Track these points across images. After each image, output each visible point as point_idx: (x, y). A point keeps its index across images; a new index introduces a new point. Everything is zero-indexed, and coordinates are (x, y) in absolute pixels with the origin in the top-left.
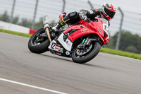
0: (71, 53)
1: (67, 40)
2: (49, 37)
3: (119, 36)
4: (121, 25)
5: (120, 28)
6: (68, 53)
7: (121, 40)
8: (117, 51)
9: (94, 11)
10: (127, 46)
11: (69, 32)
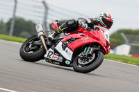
0: (71, 62)
1: (67, 48)
2: (45, 45)
3: (13, 22)
4: (15, 11)
5: (14, 15)
6: (68, 63)
7: (15, 27)
8: (10, 37)
9: (91, 20)
10: (20, 32)
11: (68, 40)
